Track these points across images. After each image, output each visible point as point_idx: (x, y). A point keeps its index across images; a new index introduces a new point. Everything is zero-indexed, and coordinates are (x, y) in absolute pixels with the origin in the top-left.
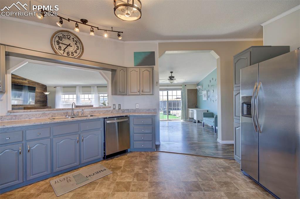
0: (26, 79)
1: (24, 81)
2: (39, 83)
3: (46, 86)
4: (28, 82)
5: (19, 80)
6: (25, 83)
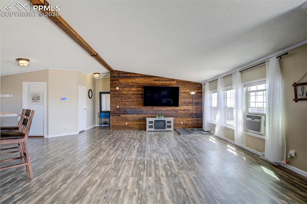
0: (174, 80)
1: (172, 82)
2: (191, 82)
3: (200, 84)
4: (177, 82)
6: (174, 84)
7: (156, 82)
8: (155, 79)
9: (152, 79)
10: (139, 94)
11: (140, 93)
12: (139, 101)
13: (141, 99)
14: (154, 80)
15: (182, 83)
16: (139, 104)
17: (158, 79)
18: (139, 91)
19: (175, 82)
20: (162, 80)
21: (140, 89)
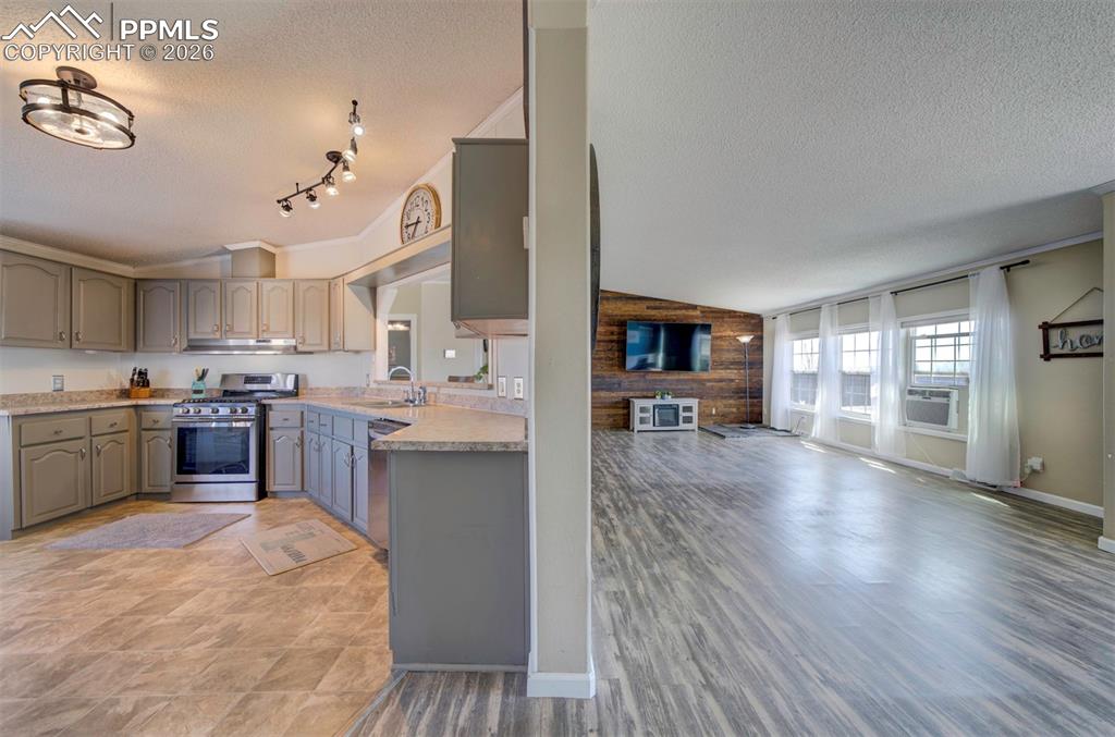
0: (694, 307)
1: (691, 313)
2: (735, 312)
3: (759, 316)
4: (702, 312)
5: (679, 312)
6: (697, 317)
7: (653, 312)
8: (652, 304)
9: (644, 305)
10: (612, 341)
11: (615, 337)
12: (612, 359)
13: (616, 354)
14: (648, 308)
15: (714, 315)
16: (612, 365)
17: (657, 303)
18: (612, 333)
19: (698, 313)
20: (667, 308)
21: (615, 329)
